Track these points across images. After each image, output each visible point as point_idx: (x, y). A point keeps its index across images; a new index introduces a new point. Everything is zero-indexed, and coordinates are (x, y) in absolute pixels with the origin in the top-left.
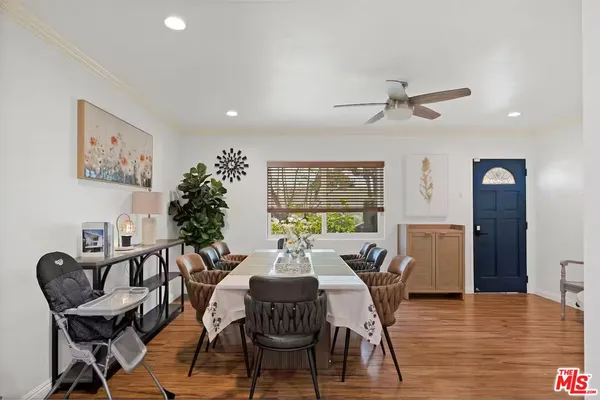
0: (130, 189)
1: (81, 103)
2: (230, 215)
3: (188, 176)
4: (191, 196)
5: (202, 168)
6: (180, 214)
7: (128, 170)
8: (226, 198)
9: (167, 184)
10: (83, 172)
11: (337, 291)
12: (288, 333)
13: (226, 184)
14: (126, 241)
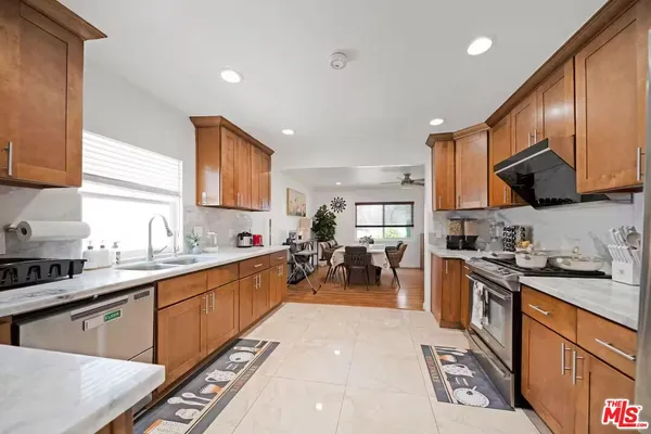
0: (299, 218)
1: (288, 190)
2: (338, 229)
3: (319, 211)
4: (320, 220)
5: (325, 206)
6: (316, 228)
7: (299, 211)
8: (336, 220)
9: (311, 214)
10: (289, 213)
11: (376, 253)
12: (358, 265)
13: (335, 214)
14: (300, 237)
